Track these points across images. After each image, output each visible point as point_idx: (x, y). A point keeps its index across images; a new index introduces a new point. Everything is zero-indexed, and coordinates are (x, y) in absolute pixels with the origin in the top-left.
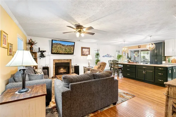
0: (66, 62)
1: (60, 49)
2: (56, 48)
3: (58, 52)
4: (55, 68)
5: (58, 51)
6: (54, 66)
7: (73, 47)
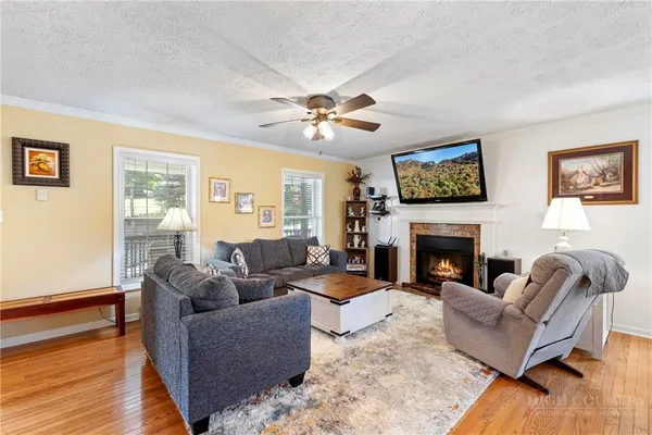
0: (458, 234)
1: (417, 184)
2: (406, 180)
3: (415, 196)
4: (415, 253)
5: (413, 193)
6: (414, 248)
7: (477, 165)
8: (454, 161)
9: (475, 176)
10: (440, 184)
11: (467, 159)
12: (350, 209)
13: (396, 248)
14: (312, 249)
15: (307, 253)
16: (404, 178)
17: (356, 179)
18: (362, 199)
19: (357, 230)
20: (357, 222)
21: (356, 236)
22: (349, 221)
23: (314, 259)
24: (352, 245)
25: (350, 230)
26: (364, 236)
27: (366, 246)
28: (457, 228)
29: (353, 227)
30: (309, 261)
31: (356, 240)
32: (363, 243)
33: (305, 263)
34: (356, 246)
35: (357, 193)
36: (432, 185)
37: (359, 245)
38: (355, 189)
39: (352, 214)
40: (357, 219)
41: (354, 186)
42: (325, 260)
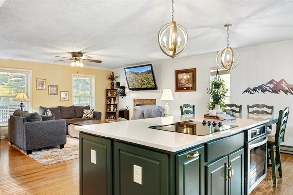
1: (135, 81)
7: (152, 74)
8: (145, 72)
9: (152, 78)
10: (142, 81)
11: (149, 72)
12: (109, 93)
13: (129, 111)
14: (85, 111)
15: (83, 112)
16: (130, 78)
17: (112, 78)
18: (115, 88)
19: (112, 103)
20: (112, 99)
21: (112, 106)
22: (108, 98)
23: (86, 115)
24: (110, 110)
25: (109, 103)
26: (116, 106)
27: (116, 110)
28: (149, 101)
29: (110, 101)
30: (83, 116)
31: (112, 108)
32: (115, 110)
33: (82, 117)
34: (112, 111)
35: (112, 85)
36: (139, 81)
37: (114, 110)
38: (111, 83)
39: (110, 95)
40: (112, 97)
41: (111, 82)
42: (91, 116)
